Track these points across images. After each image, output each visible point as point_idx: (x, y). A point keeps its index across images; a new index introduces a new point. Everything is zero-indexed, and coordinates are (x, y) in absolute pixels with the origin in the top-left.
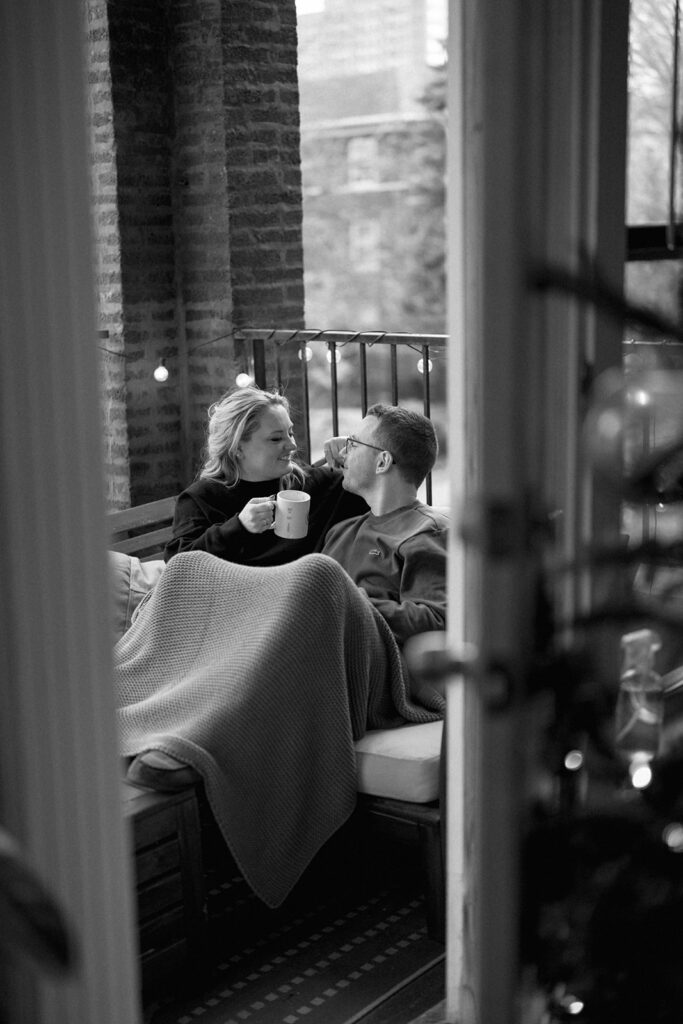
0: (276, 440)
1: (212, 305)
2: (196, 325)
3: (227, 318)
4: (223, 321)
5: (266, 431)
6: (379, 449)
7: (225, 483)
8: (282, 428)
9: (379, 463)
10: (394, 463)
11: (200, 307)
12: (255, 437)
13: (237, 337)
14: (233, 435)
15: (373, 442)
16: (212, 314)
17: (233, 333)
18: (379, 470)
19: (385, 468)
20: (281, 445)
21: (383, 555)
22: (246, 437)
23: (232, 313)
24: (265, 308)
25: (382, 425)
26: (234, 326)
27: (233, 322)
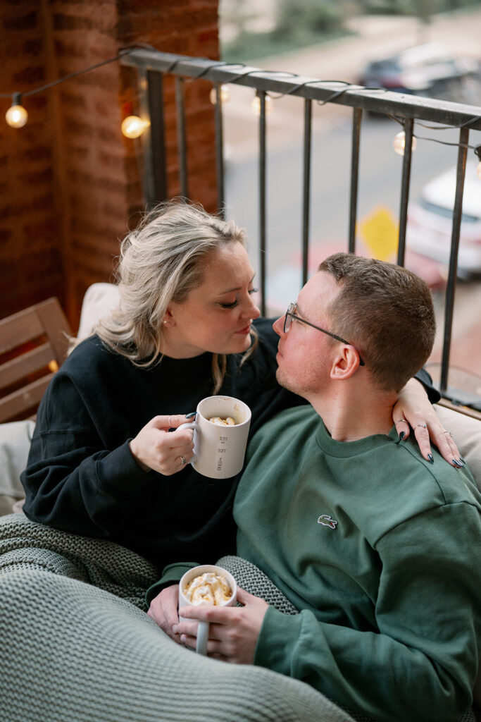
0: (228, 306)
1: (87, 11)
2: (69, 37)
3: (109, 32)
4: (104, 37)
5: (213, 290)
6: (337, 338)
7: (133, 357)
8: (240, 286)
9: (337, 360)
10: (361, 363)
11: (72, 10)
12: (194, 295)
13: (124, 62)
14: (159, 291)
15: (328, 324)
16: (89, 24)
17: (118, 58)
18: (336, 373)
19: (348, 371)
20: (235, 312)
21: (342, 531)
22: (179, 296)
23: (117, 26)
24: (165, 15)
25: (345, 294)
26: (120, 45)
27: (118, 39)
